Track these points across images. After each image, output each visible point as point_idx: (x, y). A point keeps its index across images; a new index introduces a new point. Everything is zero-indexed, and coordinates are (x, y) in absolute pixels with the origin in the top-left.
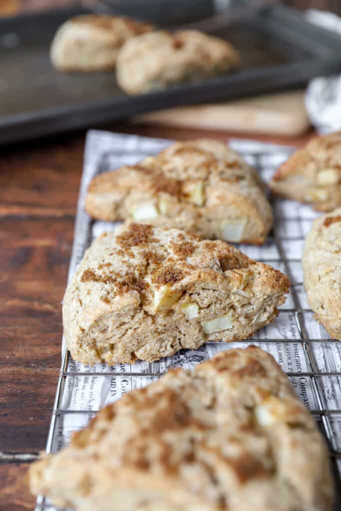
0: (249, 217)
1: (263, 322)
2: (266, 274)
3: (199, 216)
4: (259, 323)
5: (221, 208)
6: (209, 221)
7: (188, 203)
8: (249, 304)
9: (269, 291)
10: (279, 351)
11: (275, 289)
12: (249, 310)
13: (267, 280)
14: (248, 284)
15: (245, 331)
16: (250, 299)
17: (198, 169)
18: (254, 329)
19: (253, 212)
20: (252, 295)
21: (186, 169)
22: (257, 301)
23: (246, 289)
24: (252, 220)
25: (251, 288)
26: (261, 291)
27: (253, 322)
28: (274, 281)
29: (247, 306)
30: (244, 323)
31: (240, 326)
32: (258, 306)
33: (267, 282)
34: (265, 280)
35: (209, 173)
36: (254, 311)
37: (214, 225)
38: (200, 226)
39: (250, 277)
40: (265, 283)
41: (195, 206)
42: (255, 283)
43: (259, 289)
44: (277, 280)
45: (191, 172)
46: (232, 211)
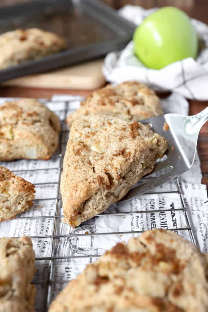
0: (38, 145)
1: (19, 210)
2: (17, 183)
3: (11, 146)
4: (17, 211)
5: (21, 141)
6: (17, 148)
7: (3, 138)
8: (8, 200)
9: (17, 193)
10: (37, 226)
11: (21, 191)
12: (8, 204)
13: (16, 187)
14: (4, 190)
15: (7, 216)
16: (7, 198)
17: (11, 118)
18: (13, 214)
19: (39, 142)
20: (8, 196)
21: (4, 119)
22: (12, 199)
23: (3, 192)
24: (40, 146)
25: (7, 192)
26: (13, 193)
27: (12, 210)
28: (21, 187)
29: (6, 202)
30: (5, 211)
31: (4, 213)
32: (13, 202)
33: (16, 188)
34: (15, 187)
35: (18, 120)
36: (11, 204)
37: (20, 150)
38: (11, 151)
39: (6, 186)
40: (15, 189)
41: (8, 140)
42: (10, 189)
43: (12, 192)
44: (23, 187)
45: (8, 120)
46: (27, 142)
